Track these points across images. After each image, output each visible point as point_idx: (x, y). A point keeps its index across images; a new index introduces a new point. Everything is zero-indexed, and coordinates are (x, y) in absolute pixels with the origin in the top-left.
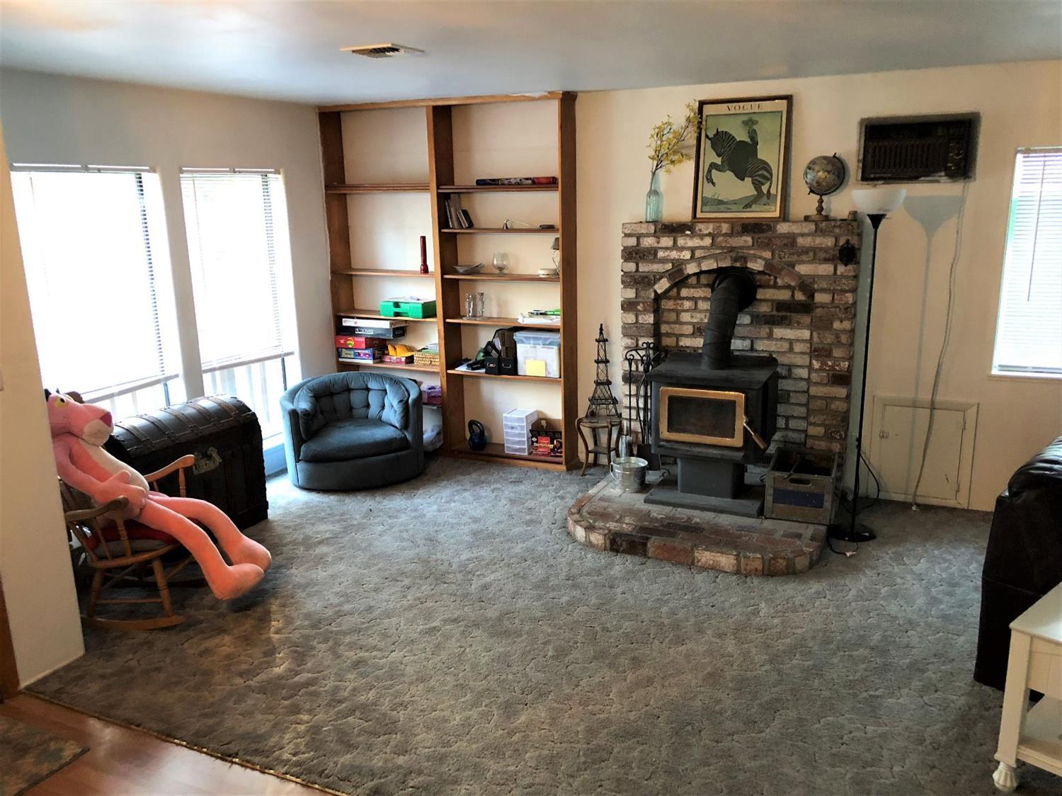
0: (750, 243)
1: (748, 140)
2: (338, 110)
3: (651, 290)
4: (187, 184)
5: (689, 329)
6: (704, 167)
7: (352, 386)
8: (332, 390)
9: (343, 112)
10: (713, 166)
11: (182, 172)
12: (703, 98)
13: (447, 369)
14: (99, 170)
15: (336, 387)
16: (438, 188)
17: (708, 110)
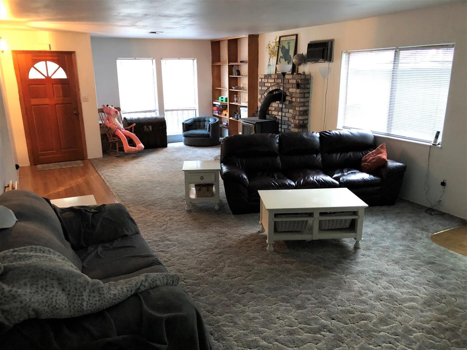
0: (281, 82)
1: (288, 49)
2: (219, 40)
3: (264, 96)
4: (163, 62)
5: (273, 109)
6: (279, 57)
7: (206, 120)
8: (201, 120)
9: (221, 41)
10: (281, 57)
11: (162, 59)
12: (281, 35)
13: (229, 118)
14: (138, 59)
15: (202, 119)
16: (229, 63)
17: (282, 39)
